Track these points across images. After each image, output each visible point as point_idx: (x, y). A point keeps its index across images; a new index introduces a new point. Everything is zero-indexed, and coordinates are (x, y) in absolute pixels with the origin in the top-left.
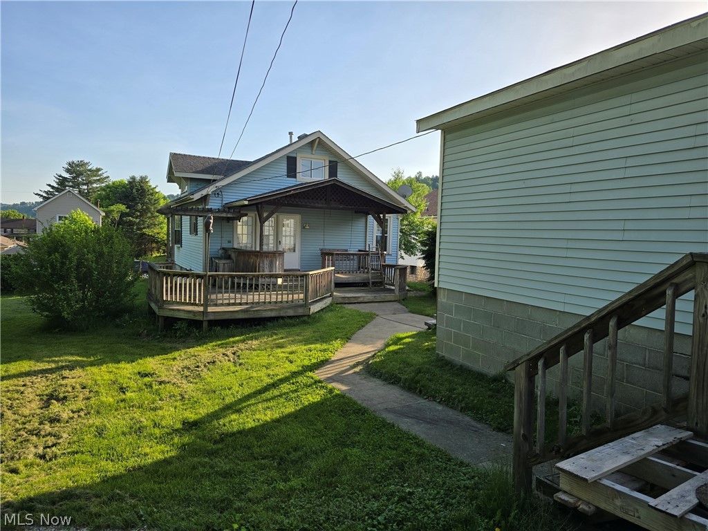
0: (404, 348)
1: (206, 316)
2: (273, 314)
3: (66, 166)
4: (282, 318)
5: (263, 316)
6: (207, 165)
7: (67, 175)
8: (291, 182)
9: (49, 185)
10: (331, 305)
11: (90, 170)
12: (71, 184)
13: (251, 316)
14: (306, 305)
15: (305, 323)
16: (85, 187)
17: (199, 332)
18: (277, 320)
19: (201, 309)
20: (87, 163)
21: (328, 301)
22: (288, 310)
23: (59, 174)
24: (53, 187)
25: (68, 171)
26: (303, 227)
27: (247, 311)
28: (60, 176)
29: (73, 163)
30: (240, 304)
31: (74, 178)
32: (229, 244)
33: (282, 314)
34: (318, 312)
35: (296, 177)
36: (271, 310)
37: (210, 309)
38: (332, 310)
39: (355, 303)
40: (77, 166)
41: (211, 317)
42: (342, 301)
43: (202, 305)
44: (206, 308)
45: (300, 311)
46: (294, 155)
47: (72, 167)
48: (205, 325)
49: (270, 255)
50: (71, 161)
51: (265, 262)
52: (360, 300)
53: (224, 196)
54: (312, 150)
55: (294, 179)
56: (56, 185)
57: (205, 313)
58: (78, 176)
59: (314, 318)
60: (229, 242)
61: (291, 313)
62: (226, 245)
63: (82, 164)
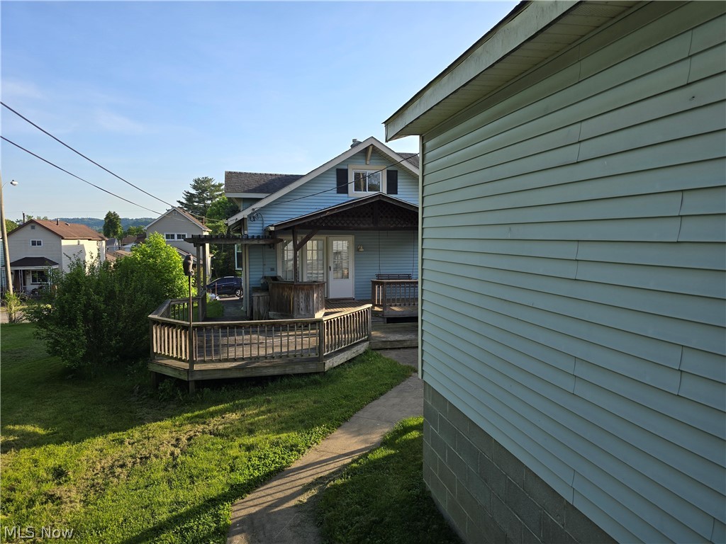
0: (395, 454)
1: (192, 376)
2: (276, 372)
3: (193, 183)
4: (288, 376)
5: (264, 374)
6: (262, 182)
7: (194, 192)
8: (342, 199)
9: (179, 202)
10: (366, 352)
11: (213, 186)
12: (197, 200)
13: (249, 375)
14: (320, 359)
15: (316, 383)
16: (209, 202)
17: (183, 395)
18: (281, 379)
19: (186, 366)
20: (211, 179)
21: (362, 348)
22: (296, 367)
23: (187, 191)
24: (182, 203)
25: (195, 187)
26: (357, 250)
27: (243, 369)
28: (188, 193)
29: (199, 179)
30: (235, 360)
31: (200, 194)
32: (273, 272)
33: (289, 371)
34: (338, 366)
35: (347, 193)
36: (274, 367)
37: (196, 367)
38: (363, 361)
39: (399, 348)
40: (202, 182)
41: (198, 377)
42: (383, 347)
43: (188, 362)
44: (192, 366)
45: (312, 368)
46: (345, 167)
47: (198, 183)
48: (192, 386)
49: (306, 287)
50: (197, 178)
51: (301, 296)
52: (405, 345)
53: (264, 219)
54: (366, 160)
55: (346, 195)
56: (185, 201)
57: (190, 372)
58: (203, 191)
59: (330, 376)
60: (272, 270)
61: (299, 369)
62: (269, 274)
63: (206, 180)
